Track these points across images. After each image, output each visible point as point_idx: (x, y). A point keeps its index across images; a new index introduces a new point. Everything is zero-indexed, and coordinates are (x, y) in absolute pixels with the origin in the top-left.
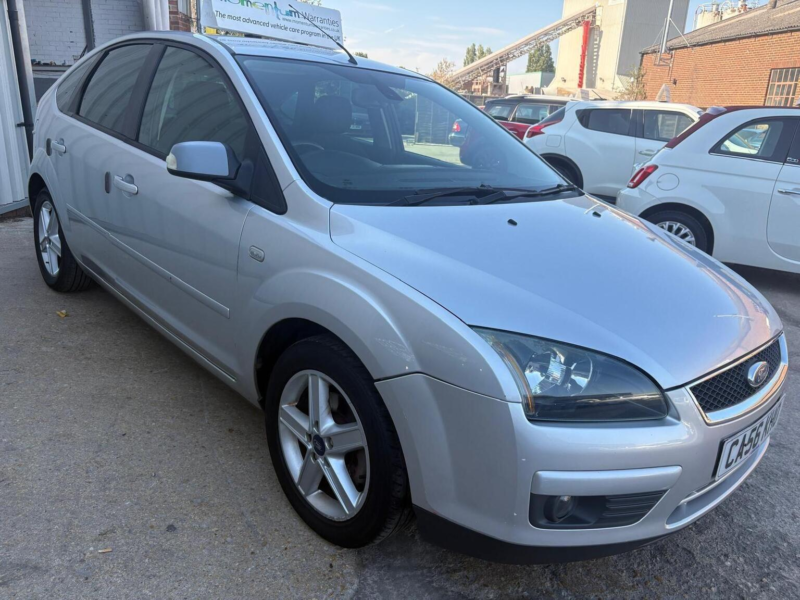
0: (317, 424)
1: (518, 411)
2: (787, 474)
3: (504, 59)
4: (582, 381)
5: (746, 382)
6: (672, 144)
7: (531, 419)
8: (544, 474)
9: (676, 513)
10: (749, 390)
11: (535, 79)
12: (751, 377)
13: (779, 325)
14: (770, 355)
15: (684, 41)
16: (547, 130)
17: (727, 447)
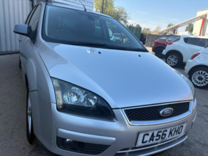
5: (159, 114)
8: (61, 130)
10: (160, 117)
17: (141, 136)
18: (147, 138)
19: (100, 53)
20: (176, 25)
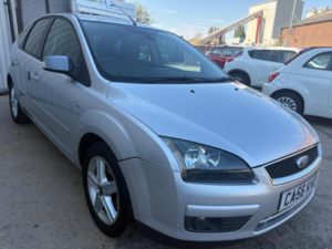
0: (100, 181)
1: (178, 176)
2: (326, 209)
3: (224, 32)
4: (215, 164)
5: (296, 165)
6: (286, 64)
7: (184, 180)
8: (190, 206)
9: (260, 226)
10: (298, 169)
11: (237, 40)
12: (299, 163)
13: (318, 140)
14: (312, 153)
15: (300, 23)
16: (236, 59)
17: (284, 196)
18: (290, 198)
19: (192, 91)
20: (221, 29)
